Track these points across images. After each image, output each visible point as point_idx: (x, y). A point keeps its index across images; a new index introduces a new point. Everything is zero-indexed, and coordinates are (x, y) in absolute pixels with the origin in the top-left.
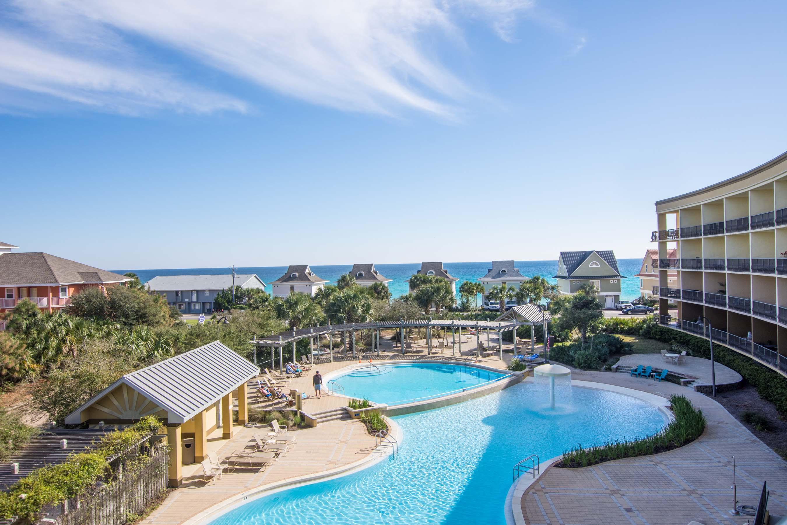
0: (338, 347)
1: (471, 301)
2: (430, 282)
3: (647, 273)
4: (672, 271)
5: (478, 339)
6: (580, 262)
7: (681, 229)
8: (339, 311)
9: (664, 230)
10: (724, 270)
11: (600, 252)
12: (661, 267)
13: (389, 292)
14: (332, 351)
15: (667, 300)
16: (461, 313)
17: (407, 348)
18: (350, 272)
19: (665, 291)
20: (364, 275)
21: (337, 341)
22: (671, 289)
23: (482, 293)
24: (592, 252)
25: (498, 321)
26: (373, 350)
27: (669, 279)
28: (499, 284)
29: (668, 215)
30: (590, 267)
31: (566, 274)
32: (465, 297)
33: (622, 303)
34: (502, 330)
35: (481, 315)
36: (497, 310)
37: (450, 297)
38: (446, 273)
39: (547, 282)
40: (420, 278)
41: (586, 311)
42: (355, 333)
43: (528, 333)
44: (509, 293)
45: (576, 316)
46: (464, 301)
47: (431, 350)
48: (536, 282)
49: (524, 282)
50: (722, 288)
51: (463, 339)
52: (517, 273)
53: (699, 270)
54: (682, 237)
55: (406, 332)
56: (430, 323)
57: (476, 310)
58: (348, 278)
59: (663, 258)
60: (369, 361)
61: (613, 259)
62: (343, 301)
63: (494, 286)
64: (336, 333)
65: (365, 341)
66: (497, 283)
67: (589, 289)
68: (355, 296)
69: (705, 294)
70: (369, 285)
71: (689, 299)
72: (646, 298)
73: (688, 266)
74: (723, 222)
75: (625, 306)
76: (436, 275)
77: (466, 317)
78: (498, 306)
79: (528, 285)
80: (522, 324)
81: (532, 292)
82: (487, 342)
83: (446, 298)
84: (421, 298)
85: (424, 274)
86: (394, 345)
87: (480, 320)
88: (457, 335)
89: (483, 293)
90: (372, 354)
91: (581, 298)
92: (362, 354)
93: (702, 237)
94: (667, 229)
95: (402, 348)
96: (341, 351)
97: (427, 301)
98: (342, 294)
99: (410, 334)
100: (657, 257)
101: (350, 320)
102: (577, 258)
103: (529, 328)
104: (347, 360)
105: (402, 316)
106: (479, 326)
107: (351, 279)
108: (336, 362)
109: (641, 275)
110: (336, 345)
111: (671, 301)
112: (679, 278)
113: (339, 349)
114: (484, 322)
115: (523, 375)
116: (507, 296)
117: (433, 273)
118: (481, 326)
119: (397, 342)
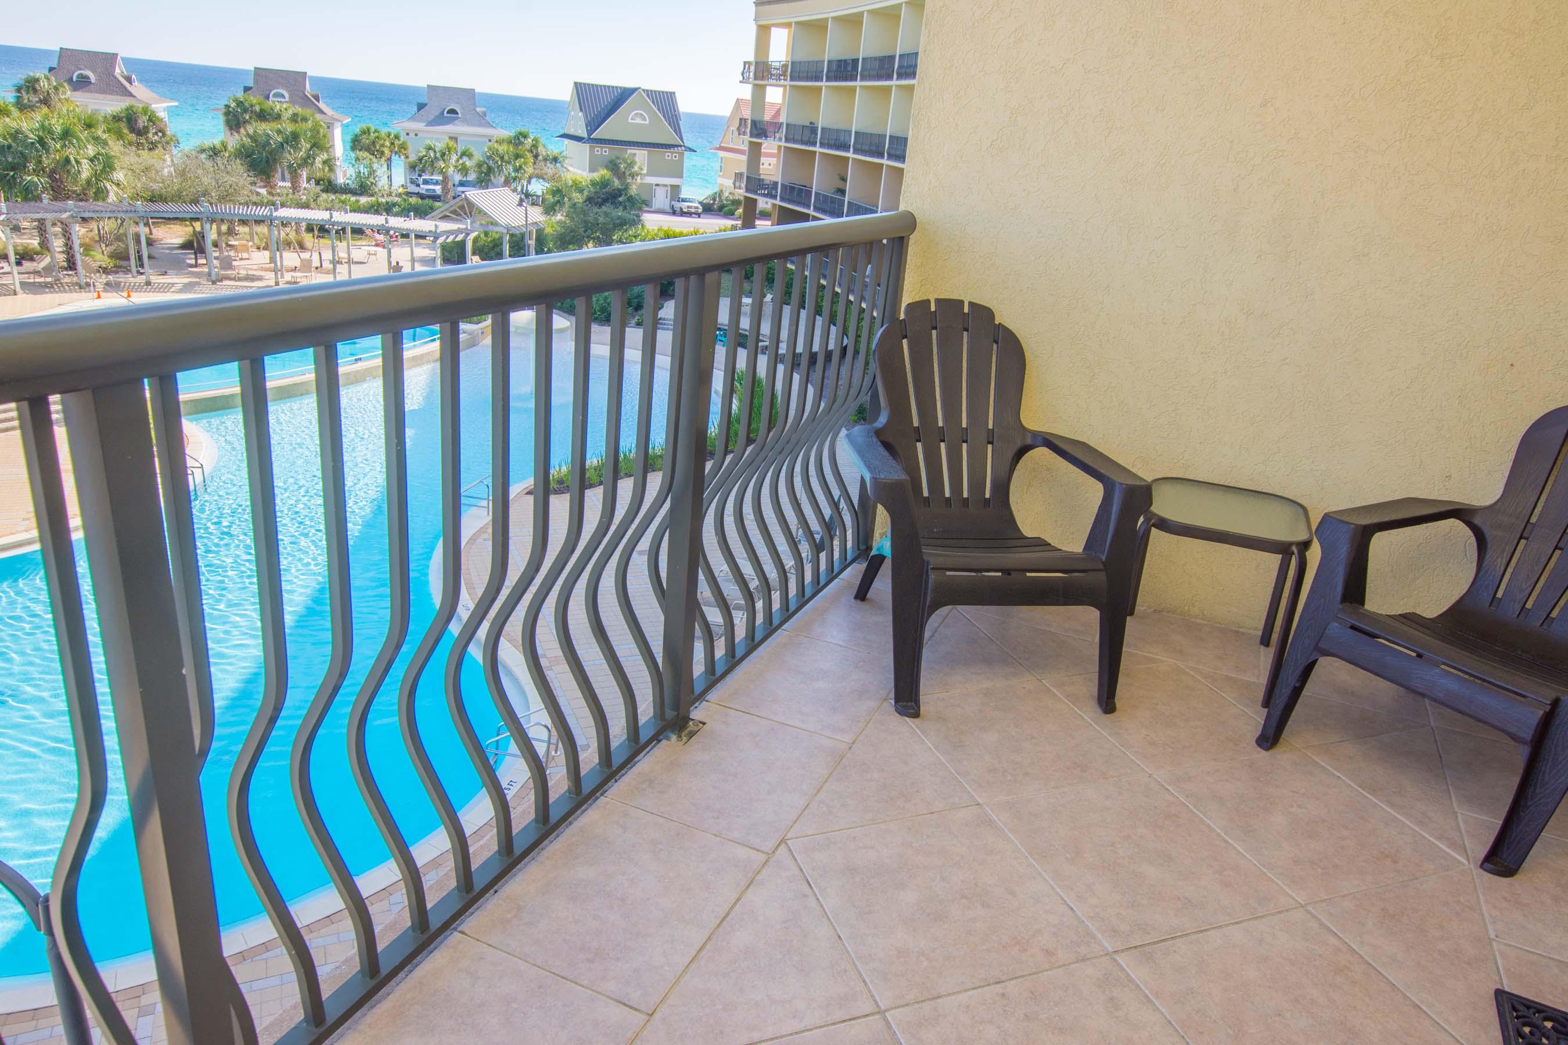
0: (32, 259)
1: (379, 173)
2: (278, 117)
3: (731, 146)
4: (770, 146)
5: (389, 256)
6: (611, 109)
7: (792, 63)
8: (25, 166)
9: (765, 60)
10: (849, 151)
11: (651, 91)
12: (751, 136)
13: (168, 133)
14: (16, 269)
15: (756, 200)
16: (353, 199)
17: (223, 268)
18: (51, 69)
19: (755, 183)
20: (93, 80)
21: (28, 244)
22: (763, 180)
23: (403, 157)
24: (634, 90)
25: (433, 219)
26: (134, 269)
27: (763, 160)
28: (438, 140)
29: (774, 31)
30: (630, 121)
31: (582, 132)
32: (365, 162)
33: (684, 200)
34: (441, 240)
35: (399, 206)
36: (436, 198)
37: (325, 156)
38: (318, 101)
39: (544, 146)
40: (252, 106)
41: (609, 211)
42: (77, 227)
43: (497, 250)
44: (461, 162)
45: (591, 219)
46: (362, 171)
47: (282, 275)
48: (521, 143)
49: (497, 141)
50: (840, 185)
51: (357, 254)
52: (482, 120)
53: (811, 148)
54: (791, 80)
55: (219, 233)
56: (275, 214)
57: (390, 194)
58: (44, 84)
59: (757, 118)
60: (125, 294)
61: (675, 111)
62: (33, 143)
63: (428, 142)
64: (25, 224)
65: (111, 249)
66: (438, 137)
67: (626, 168)
68: (67, 134)
69: (816, 193)
70: (113, 109)
71: (790, 201)
72: (726, 194)
73: (796, 137)
74: (858, 59)
75: (689, 207)
76: (292, 101)
77: (364, 206)
78: (438, 189)
79: (502, 149)
80: (486, 229)
81: (509, 163)
82: (410, 263)
83: (314, 159)
84: (253, 153)
85: (261, 98)
86: (189, 261)
87: (397, 215)
88: (341, 246)
89: (407, 157)
90: (132, 280)
91: (604, 184)
92: (104, 278)
93: (824, 84)
94: (771, 59)
95: (210, 269)
96: (43, 269)
97: (267, 161)
98: (25, 126)
99: (230, 238)
100: (747, 114)
101: (59, 192)
102: (608, 99)
103: (499, 239)
104: (61, 292)
105: (205, 194)
106: (392, 228)
107: (56, 89)
108: (31, 296)
109: (721, 148)
110: (24, 256)
111: (764, 204)
112: (779, 161)
113: (35, 264)
114: (403, 219)
115: (483, 333)
116: (456, 167)
117: (283, 96)
118: (395, 229)
119: (195, 254)
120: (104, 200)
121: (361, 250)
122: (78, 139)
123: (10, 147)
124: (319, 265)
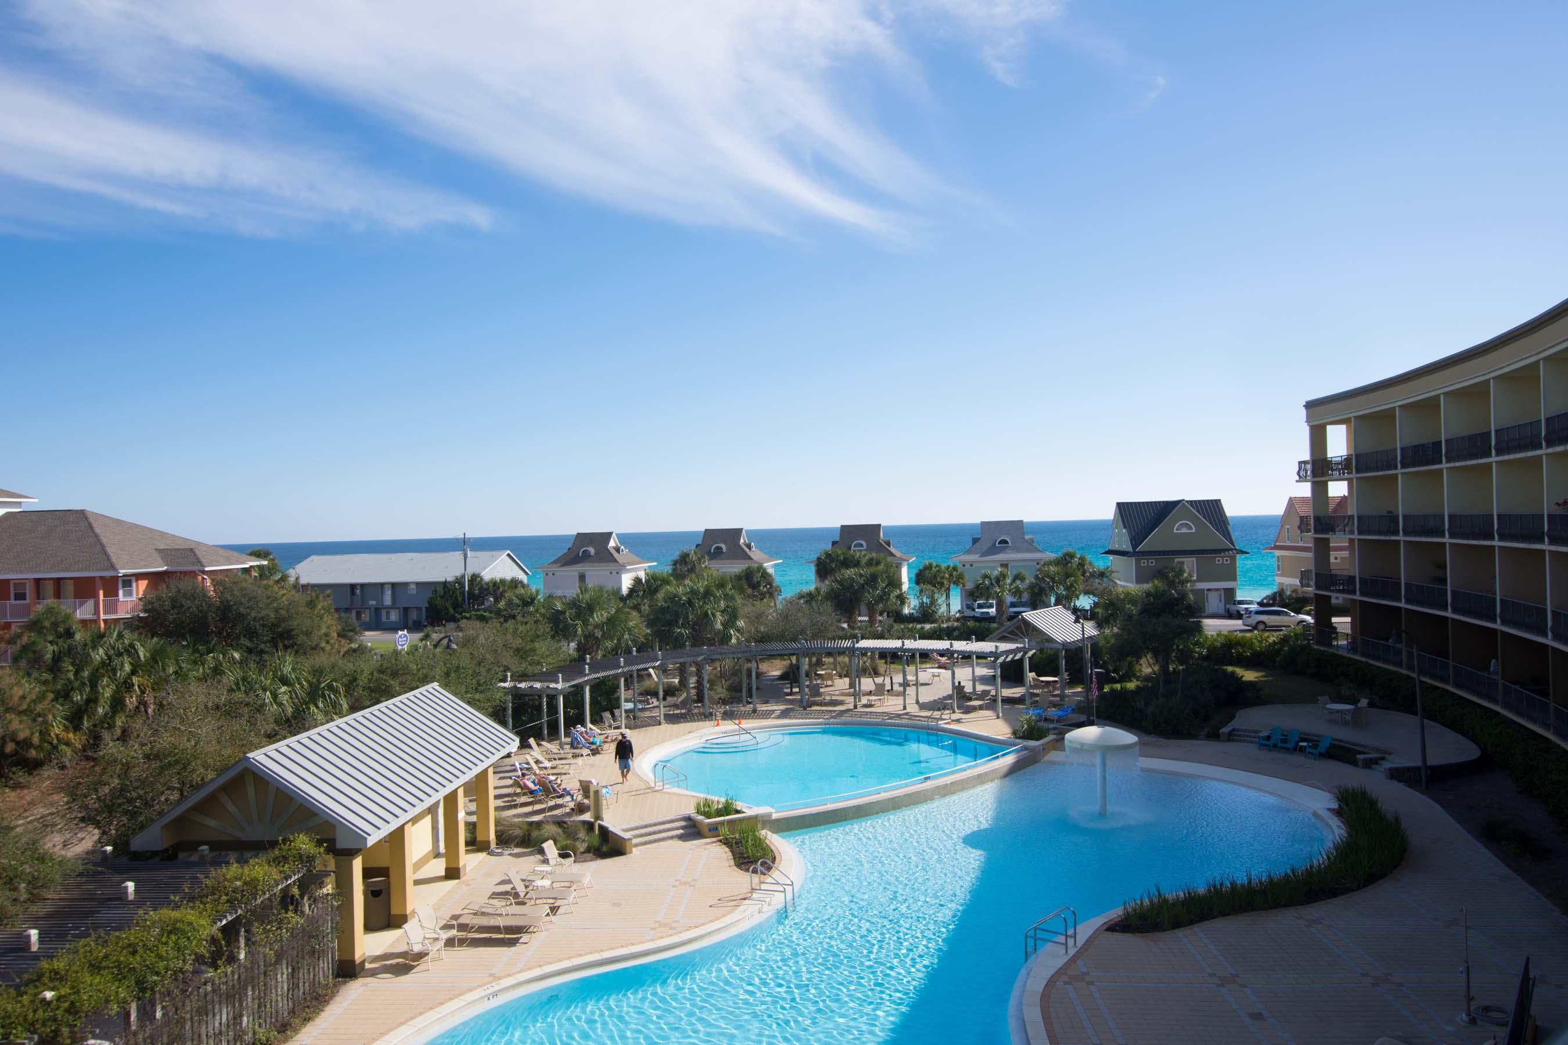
0: (673, 695)
1: (939, 602)
2: (857, 564)
3: (1288, 544)
4: (1338, 540)
5: (953, 677)
6: (1155, 523)
7: (1356, 456)
8: (677, 622)
9: (1323, 457)
10: (1443, 536)
11: (1195, 502)
12: (1316, 532)
13: (775, 584)
14: (662, 703)
15: (1329, 597)
16: (919, 626)
17: (812, 695)
18: (698, 546)
19: (1326, 579)
20: (724, 551)
21: (672, 682)
22: (1336, 575)
23: (960, 586)
24: (1179, 502)
25: (992, 640)
26: (745, 700)
27: (1333, 554)
28: (995, 568)
30: (1175, 531)
31: (1127, 547)
32: (927, 593)
34: (1001, 659)
35: (960, 630)
36: (991, 620)
37: (897, 592)
38: (890, 547)
39: (1090, 563)
40: (838, 556)
41: (1168, 621)
42: (707, 667)
43: (1053, 665)
44: (1014, 585)
45: (1149, 630)
46: (925, 601)
47: (860, 699)
48: (1068, 563)
49: (1045, 564)
50: (1438, 573)
51: (923, 677)
52: (1030, 546)
53: (1393, 538)
54: (1358, 472)
55: (810, 665)
56: (857, 646)
57: (948, 620)
58: (693, 557)
59: (1321, 514)
60: (736, 721)
61: (1222, 517)
62: (684, 604)
63: (984, 571)
64: (671, 666)
65: (728, 683)
66: (991, 565)
67: (1174, 577)
68: (707, 593)
69: (1406, 583)
70: (735, 570)
71: (1373, 595)
72: (1288, 593)
73: (1371, 529)
74: (1440, 442)
76: (869, 549)
77: (928, 633)
78: (992, 611)
79: (1051, 570)
80: (1042, 646)
81: (1060, 582)
82: (971, 683)
83: (889, 595)
84: (840, 595)
85: (845, 549)
86: (786, 690)
87: (957, 639)
88: (911, 669)
89: (964, 585)
90: (743, 708)
91: (1158, 595)
92: (722, 709)
93: (1399, 471)
94: (1329, 455)
95: (802, 696)
96: (681, 702)
97: (851, 601)
98: (681, 590)
99: (818, 668)
100: (1309, 511)
101: (697, 640)
102: (1151, 514)
103: (1054, 654)
104: (692, 721)
105: (802, 632)
106: (956, 652)
107: (699, 559)
108: (670, 725)
109: (1276, 548)
110: (670, 691)
111: (1337, 599)
112: (1352, 553)
113: (675, 699)
114: (965, 642)
115: (1044, 749)
116: (1010, 591)
117: (862, 545)
118: (959, 652)
119: (791, 684)
120: (727, 644)
121: (927, 673)
122: (715, 597)
123: (668, 608)
124: (890, 688)
